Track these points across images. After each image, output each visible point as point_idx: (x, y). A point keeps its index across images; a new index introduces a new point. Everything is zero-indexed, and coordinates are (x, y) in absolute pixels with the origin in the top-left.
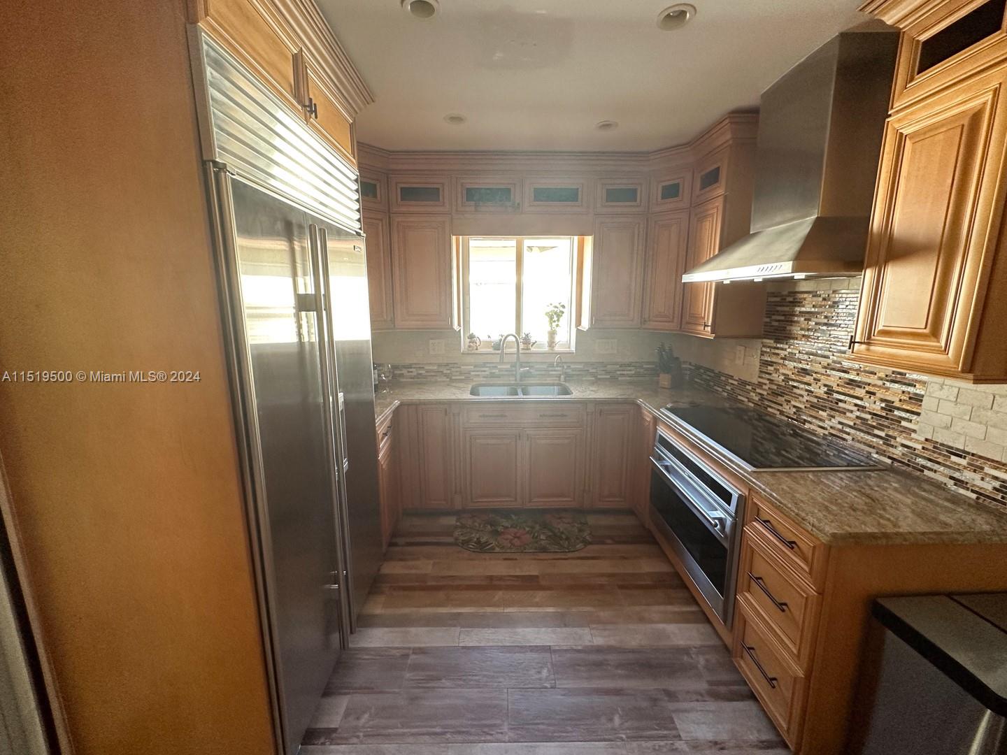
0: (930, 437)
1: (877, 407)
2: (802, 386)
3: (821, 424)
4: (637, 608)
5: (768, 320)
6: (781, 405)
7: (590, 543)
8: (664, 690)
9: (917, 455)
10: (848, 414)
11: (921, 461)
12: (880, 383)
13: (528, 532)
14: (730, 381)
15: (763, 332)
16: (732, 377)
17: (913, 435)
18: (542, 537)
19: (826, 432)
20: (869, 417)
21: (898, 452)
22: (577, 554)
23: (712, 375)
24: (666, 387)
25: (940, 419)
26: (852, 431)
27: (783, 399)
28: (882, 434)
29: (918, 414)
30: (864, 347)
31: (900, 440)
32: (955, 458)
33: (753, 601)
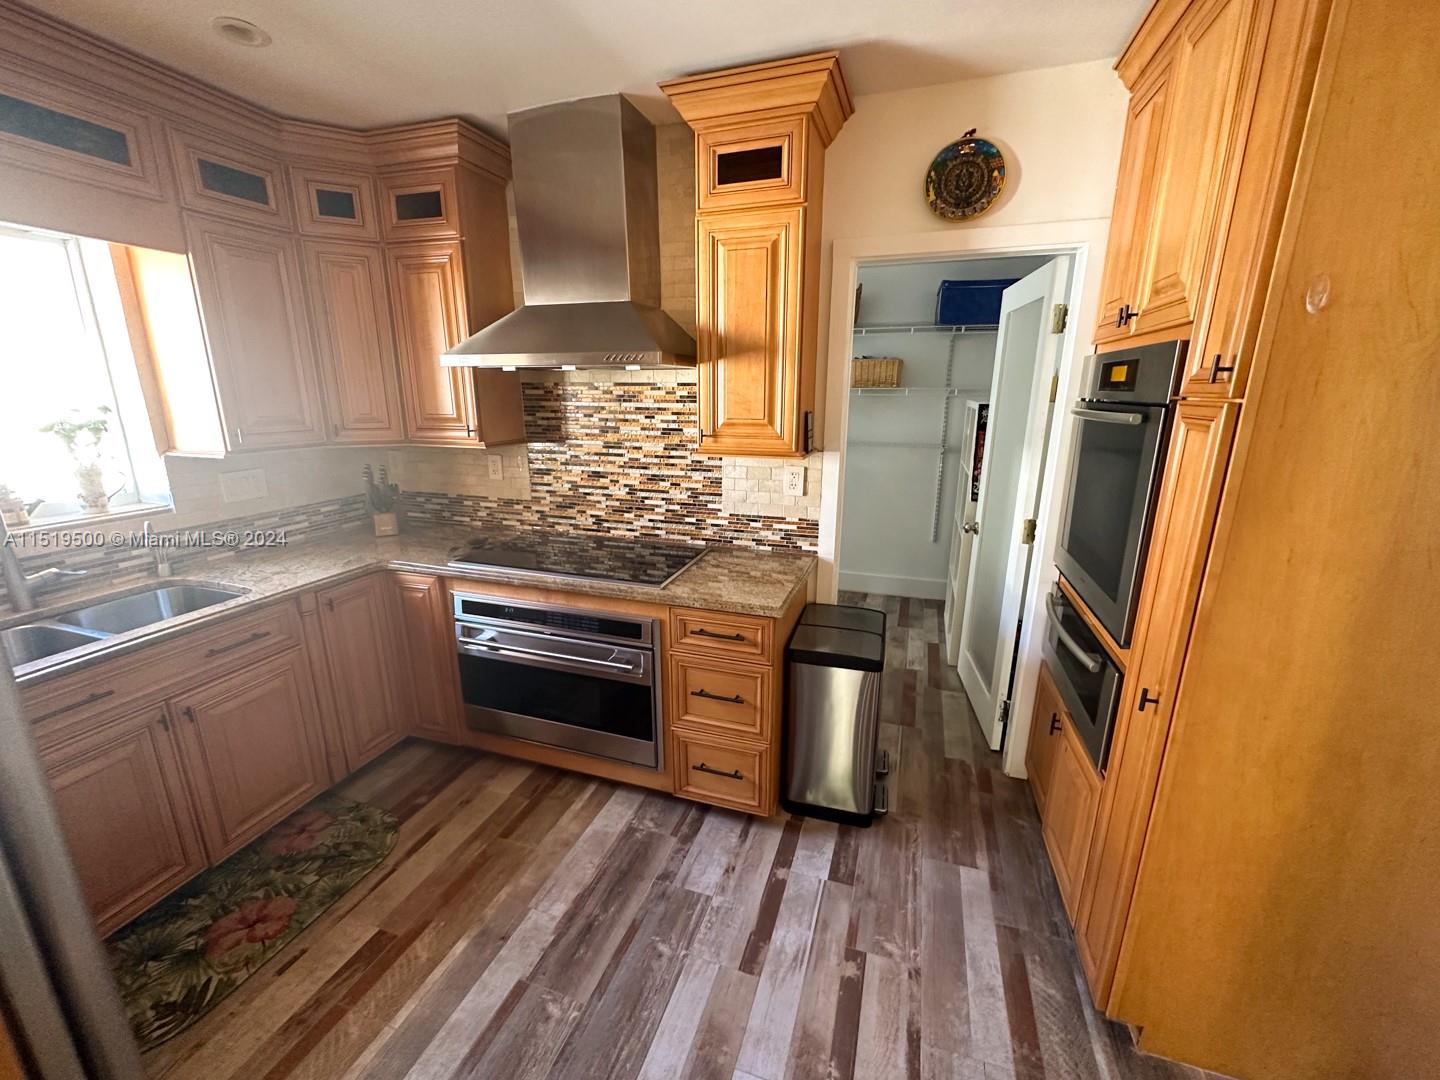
0: (733, 512)
1: (684, 497)
2: (598, 491)
3: (629, 527)
4: (549, 838)
5: (530, 418)
6: (575, 518)
7: (400, 823)
8: (658, 879)
9: (725, 530)
10: (657, 510)
11: (729, 534)
12: (683, 473)
13: (268, 897)
14: (482, 504)
15: (525, 435)
16: (485, 499)
17: (720, 514)
18: (310, 879)
19: (637, 534)
20: (677, 507)
21: (709, 532)
22: (399, 853)
23: (446, 501)
24: (391, 533)
25: (737, 495)
26: (663, 525)
27: (575, 511)
28: (693, 520)
29: (721, 495)
30: (711, 439)
31: (709, 521)
32: (753, 524)
33: (695, 719)
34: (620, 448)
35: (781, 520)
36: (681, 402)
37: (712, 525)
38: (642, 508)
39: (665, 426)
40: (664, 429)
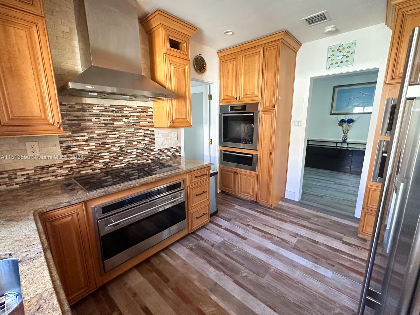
0: (159, 149)
1: (143, 146)
3: (121, 163)
4: (179, 269)
9: (157, 155)
10: (133, 153)
12: (141, 138)
20: (140, 151)
21: (152, 157)
25: (160, 143)
26: (136, 159)
28: (146, 154)
29: (155, 144)
31: (152, 153)
32: (165, 151)
33: (195, 204)
34: (115, 131)
35: (172, 148)
36: (139, 113)
37: (153, 154)
38: (126, 154)
39: (134, 121)
40: (133, 123)
